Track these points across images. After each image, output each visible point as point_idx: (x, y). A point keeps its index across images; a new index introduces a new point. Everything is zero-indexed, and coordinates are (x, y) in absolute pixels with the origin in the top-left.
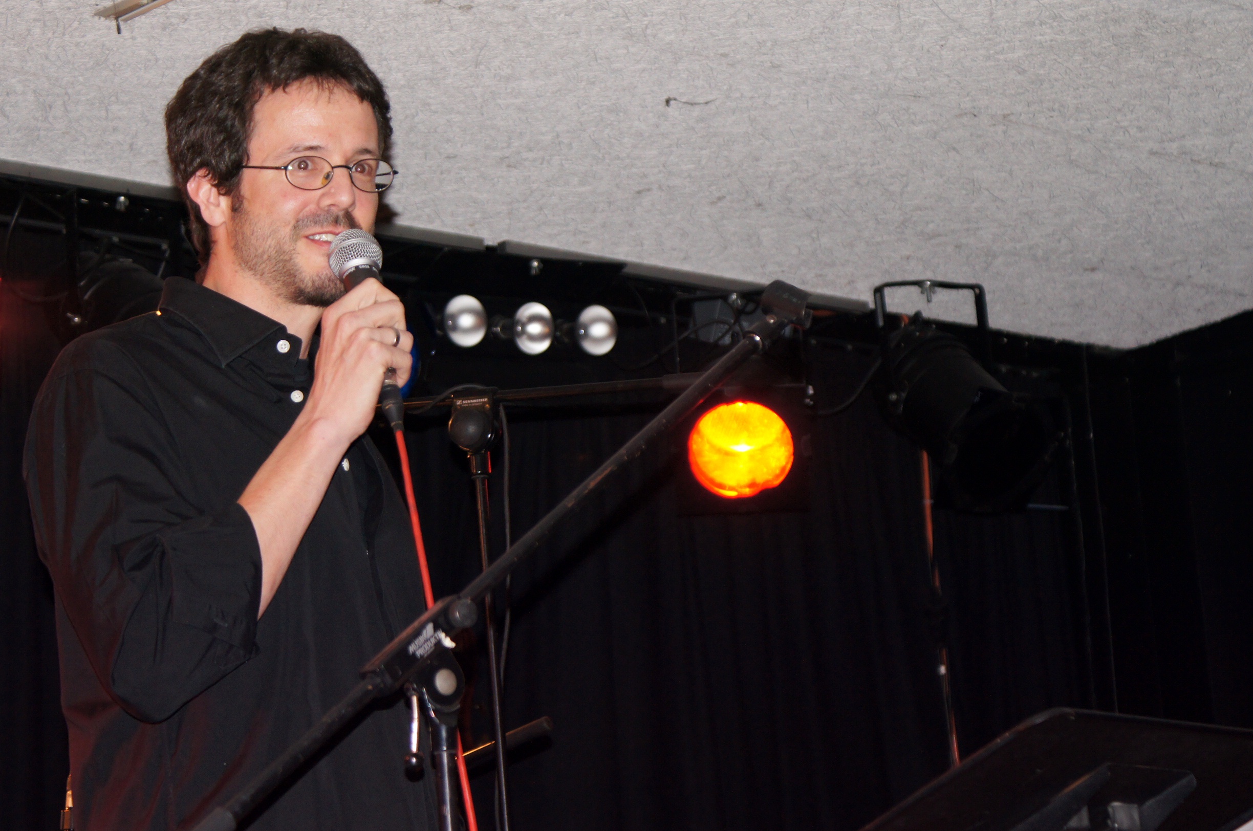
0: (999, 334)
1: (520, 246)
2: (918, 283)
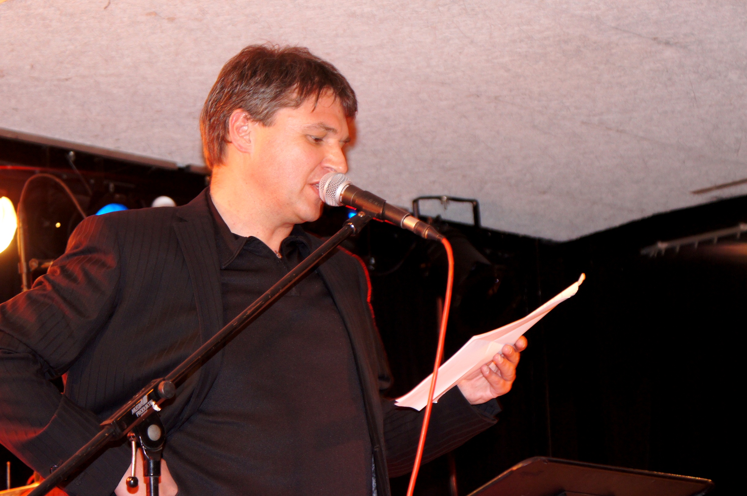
0: (486, 231)
2: (439, 198)
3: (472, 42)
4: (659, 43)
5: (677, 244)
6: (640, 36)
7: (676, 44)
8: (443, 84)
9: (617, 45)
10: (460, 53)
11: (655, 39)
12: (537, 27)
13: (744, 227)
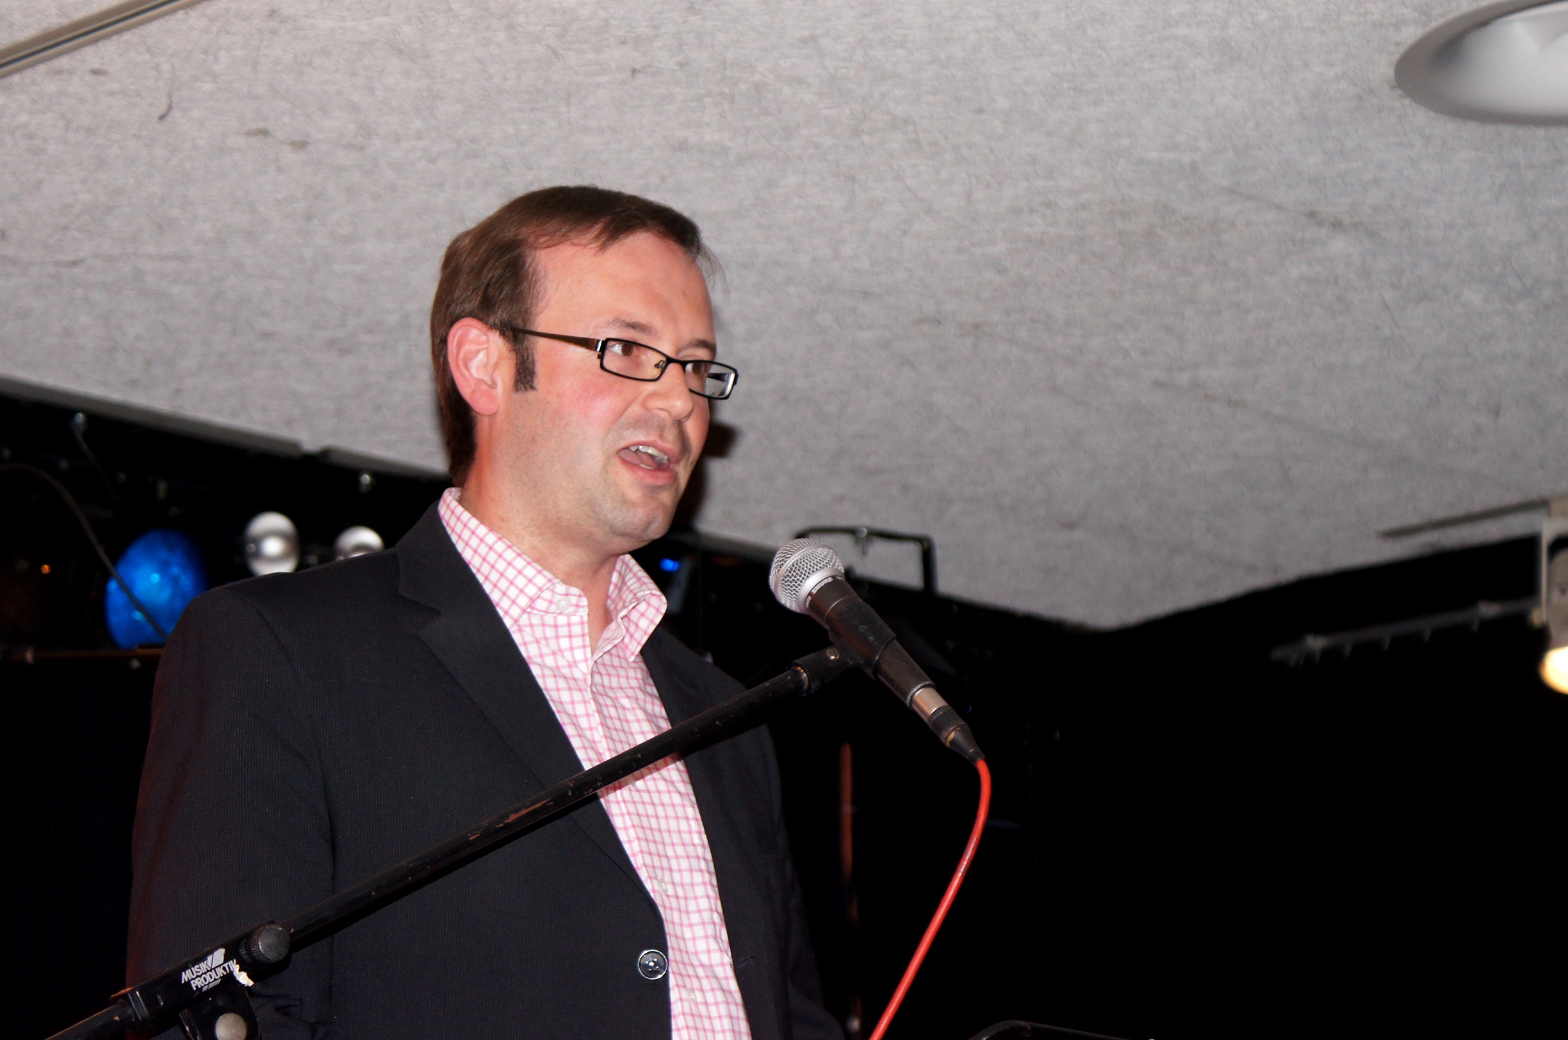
0: (949, 603)
1: (349, 455)
2: (852, 531)
3: (929, 211)
4: (1320, 224)
5: (1347, 640)
6: (1279, 207)
7: (1356, 226)
8: (866, 294)
9: (1233, 224)
10: (905, 232)
11: (1312, 215)
12: (1066, 184)
13: (1488, 610)
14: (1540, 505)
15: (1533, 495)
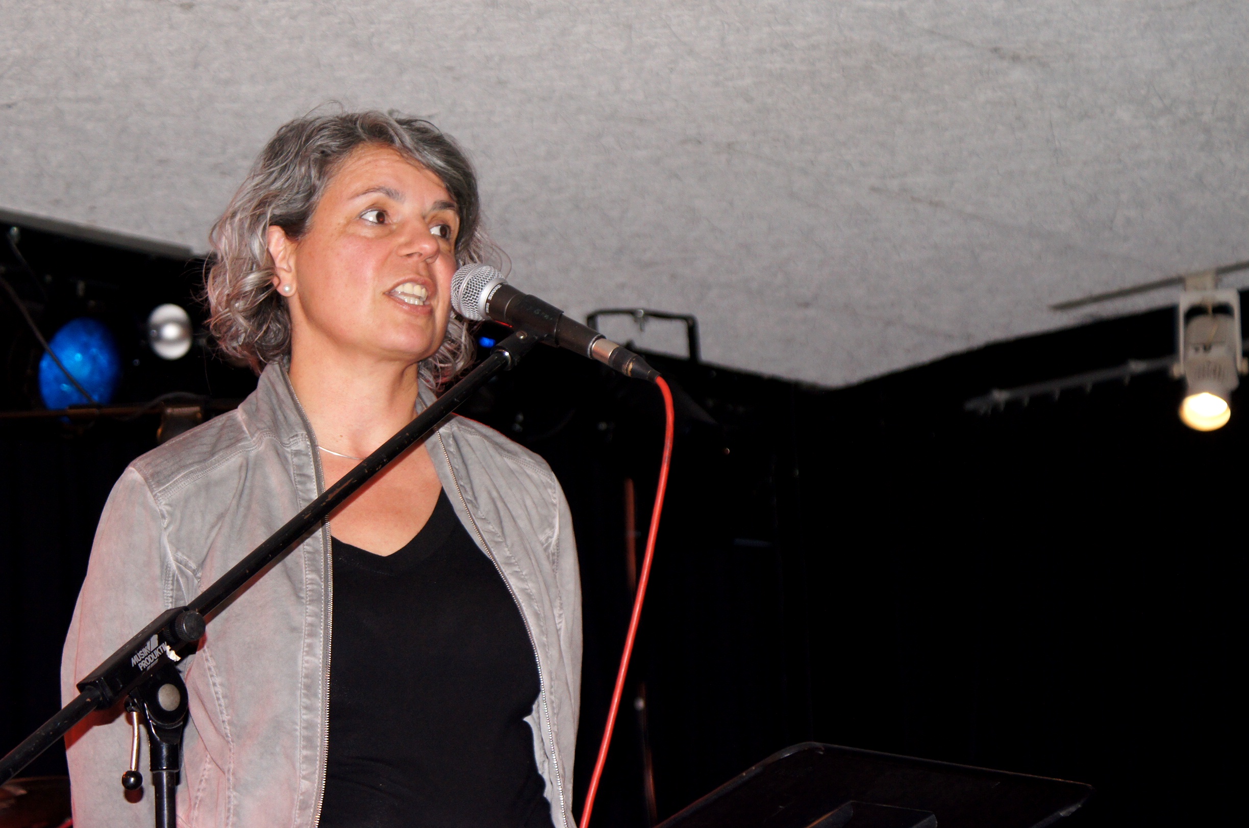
0: (709, 369)
2: (632, 313)
3: (691, 52)
4: (1002, 57)
5: (1025, 393)
6: (970, 45)
7: (1030, 58)
9: (933, 59)
11: (996, 50)
12: (800, 28)
13: (1137, 367)
14: (1177, 281)
15: (1173, 274)
